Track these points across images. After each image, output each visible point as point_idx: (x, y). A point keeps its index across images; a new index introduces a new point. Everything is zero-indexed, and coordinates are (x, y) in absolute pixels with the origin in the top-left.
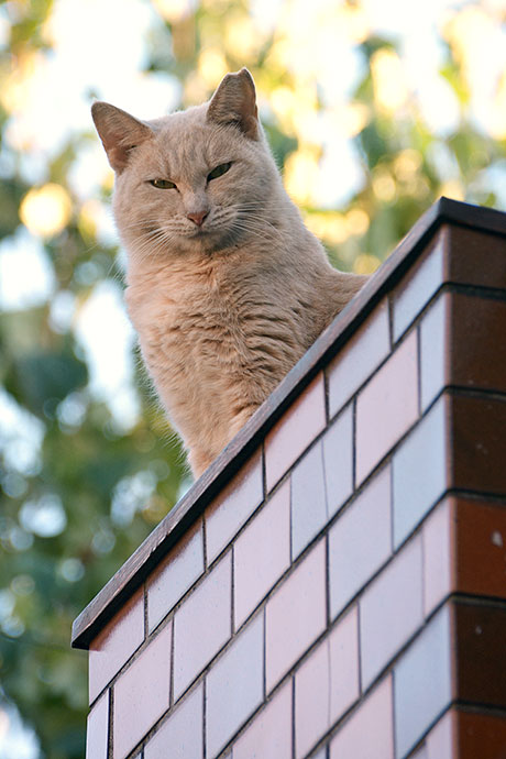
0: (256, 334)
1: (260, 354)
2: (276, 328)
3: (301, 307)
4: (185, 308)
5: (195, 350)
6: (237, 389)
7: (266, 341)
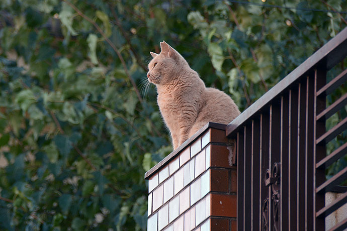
0: (185, 110)
1: (186, 115)
2: (189, 109)
3: (196, 102)
4: (168, 103)
5: (171, 114)
6: (181, 123)
7: (187, 112)
